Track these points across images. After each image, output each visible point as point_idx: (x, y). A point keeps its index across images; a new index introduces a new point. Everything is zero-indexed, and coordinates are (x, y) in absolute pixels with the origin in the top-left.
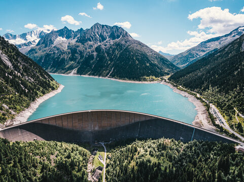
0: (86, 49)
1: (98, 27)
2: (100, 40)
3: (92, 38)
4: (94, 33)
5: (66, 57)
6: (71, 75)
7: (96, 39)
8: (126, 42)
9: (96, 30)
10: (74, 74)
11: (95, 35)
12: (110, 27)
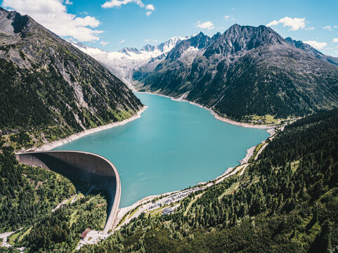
0: (208, 65)
1: (235, 31)
2: (232, 50)
3: (222, 48)
4: (226, 40)
5: (184, 76)
6: (180, 99)
7: (227, 50)
8: (260, 55)
9: (231, 35)
10: (184, 98)
11: (227, 43)
12: (253, 28)
